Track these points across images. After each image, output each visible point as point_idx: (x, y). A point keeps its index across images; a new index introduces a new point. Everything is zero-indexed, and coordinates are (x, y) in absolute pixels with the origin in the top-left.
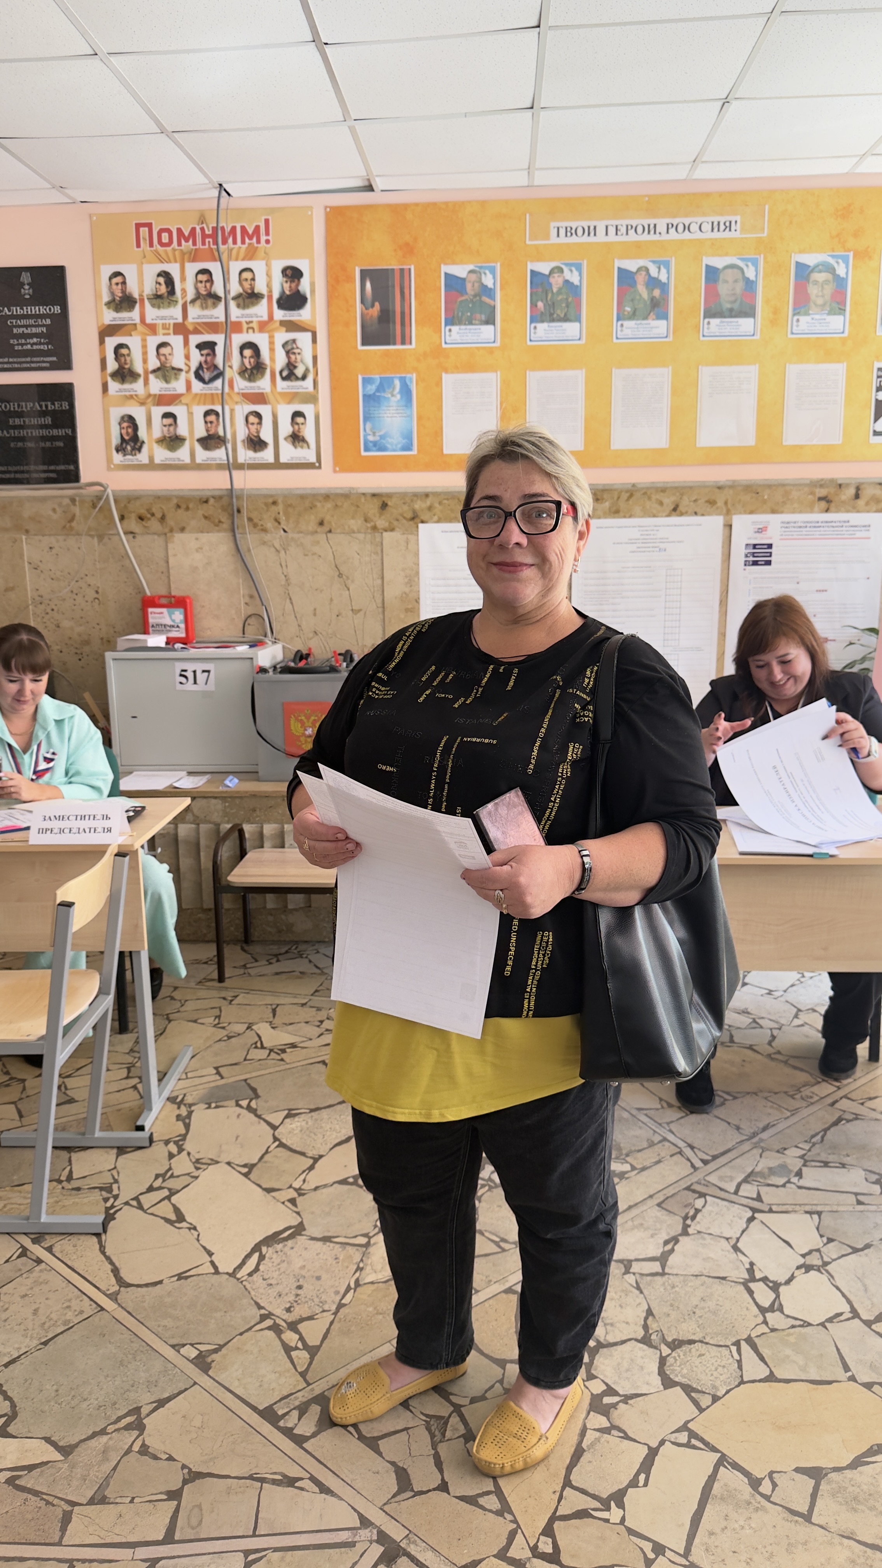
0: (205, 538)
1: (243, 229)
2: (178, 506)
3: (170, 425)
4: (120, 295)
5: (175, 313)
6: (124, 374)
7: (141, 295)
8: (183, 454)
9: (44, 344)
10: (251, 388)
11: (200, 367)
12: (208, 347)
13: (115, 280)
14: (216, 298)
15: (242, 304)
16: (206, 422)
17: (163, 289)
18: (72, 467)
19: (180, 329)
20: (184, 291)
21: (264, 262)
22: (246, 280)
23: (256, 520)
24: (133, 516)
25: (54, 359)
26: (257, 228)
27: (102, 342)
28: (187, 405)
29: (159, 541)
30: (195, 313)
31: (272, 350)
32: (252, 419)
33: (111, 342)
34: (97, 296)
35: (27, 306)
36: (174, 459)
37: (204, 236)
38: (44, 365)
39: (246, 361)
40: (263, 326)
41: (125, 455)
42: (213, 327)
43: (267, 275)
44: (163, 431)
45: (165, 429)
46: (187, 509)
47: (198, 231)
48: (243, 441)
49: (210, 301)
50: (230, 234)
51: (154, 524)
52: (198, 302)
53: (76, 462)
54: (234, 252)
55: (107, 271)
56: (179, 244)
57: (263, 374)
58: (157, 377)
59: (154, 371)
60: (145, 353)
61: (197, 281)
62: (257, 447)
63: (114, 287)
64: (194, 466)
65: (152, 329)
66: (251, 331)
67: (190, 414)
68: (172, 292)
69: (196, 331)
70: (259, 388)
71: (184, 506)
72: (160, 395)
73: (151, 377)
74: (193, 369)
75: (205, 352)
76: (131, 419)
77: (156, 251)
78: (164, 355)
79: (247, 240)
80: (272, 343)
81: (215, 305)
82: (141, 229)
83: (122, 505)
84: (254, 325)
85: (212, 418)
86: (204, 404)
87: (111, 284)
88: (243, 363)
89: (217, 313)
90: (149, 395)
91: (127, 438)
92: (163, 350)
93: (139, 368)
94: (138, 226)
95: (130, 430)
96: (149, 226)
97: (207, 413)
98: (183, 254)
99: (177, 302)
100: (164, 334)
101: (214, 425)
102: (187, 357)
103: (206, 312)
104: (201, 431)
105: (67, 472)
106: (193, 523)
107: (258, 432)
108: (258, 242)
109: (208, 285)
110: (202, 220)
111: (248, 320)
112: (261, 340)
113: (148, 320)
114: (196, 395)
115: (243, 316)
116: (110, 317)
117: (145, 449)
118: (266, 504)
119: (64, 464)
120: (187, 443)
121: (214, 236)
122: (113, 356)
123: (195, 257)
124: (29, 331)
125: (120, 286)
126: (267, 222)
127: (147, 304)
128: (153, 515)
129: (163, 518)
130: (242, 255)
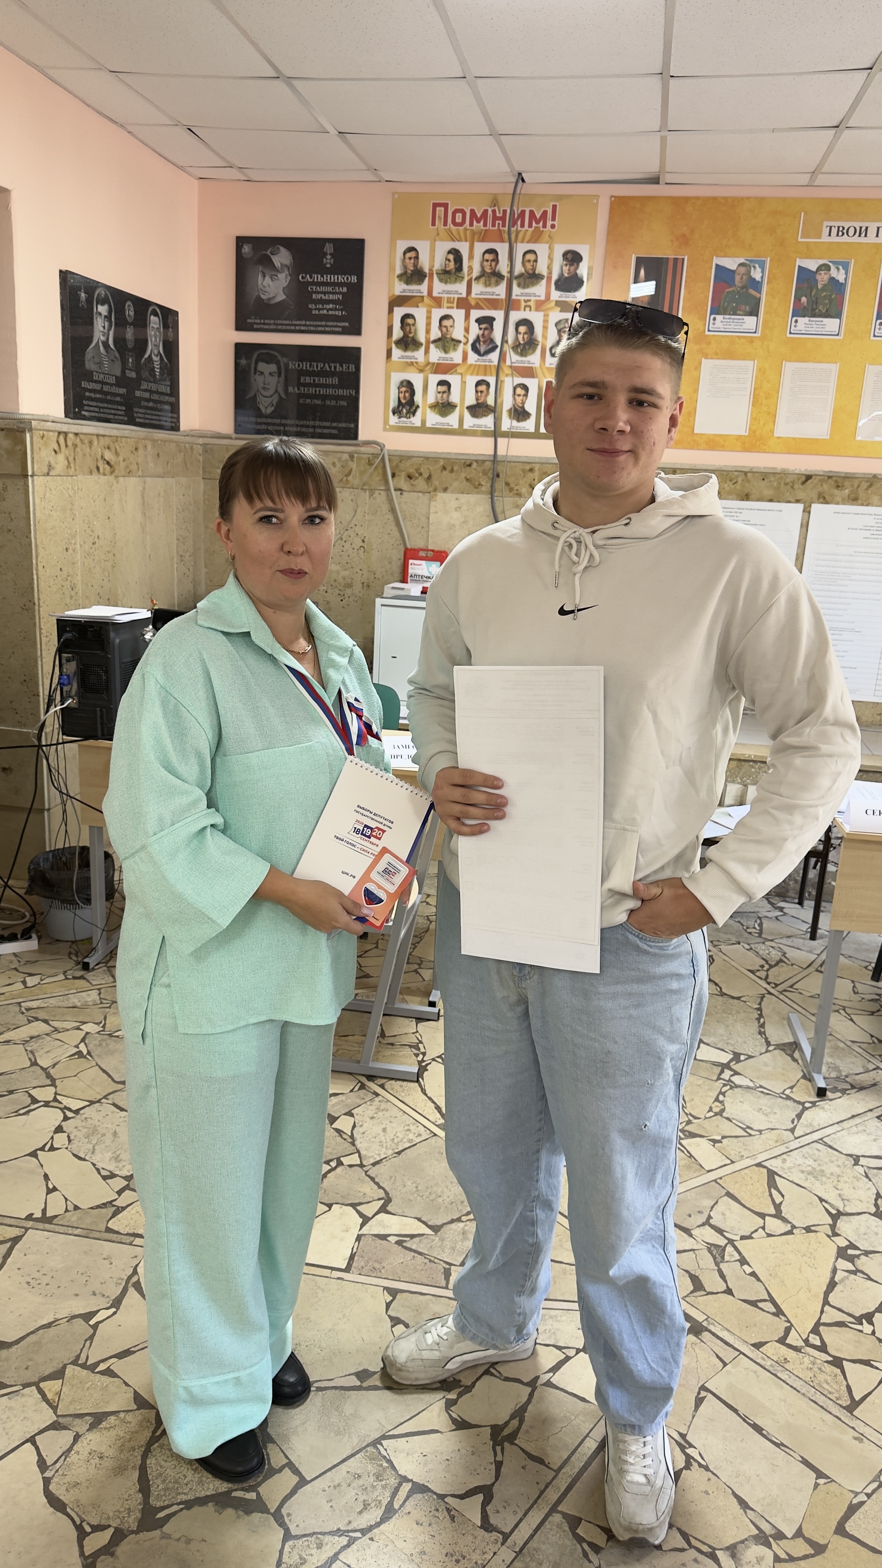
0: (464, 498)
1: (531, 212)
2: (444, 468)
3: (444, 392)
4: (412, 268)
5: (460, 288)
6: (408, 342)
7: (431, 270)
8: (452, 420)
9: (338, 310)
10: (522, 362)
11: (477, 340)
12: (487, 322)
13: (408, 255)
14: (500, 277)
15: (522, 284)
16: (477, 391)
17: (452, 265)
18: (352, 426)
19: (464, 304)
20: (470, 268)
21: (547, 245)
22: (529, 261)
23: (512, 485)
24: (403, 474)
25: (347, 324)
26: (545, 212)
27: (391, 311)
28: (462, 374)
29: (425, 498)
30: (478, 289)
31: (545, 328)
32: (519, 391)
33: (399, 312)
34: (392, 268)
35: (327, 274)
36: (443, 424)
37: (495, 218)
38: (337, 329)
39: (520, 337)
40: (539, 306)
41: (400, 418)
42: (493, 304)
43: (549, 257)
44: (437, 398)
45: (439, 396)
46: (452, 471)
47: (490, 212)
48: (510, 411)
49: (493, 279)
50: (519, 216)
51: (421, 483)
52: (482, 280)
53: (356, 421)
54: (521, 235)
55: (402, 245)
56: (471, 224)
57: (534, 350)
58: (437, 347)
59: (435, 341)
60: (428, 324)
61: (484, 260)
62: (521, 417)
63: (407, 261)
64: (461, 431)
65: (438, 302)
66: (528, 309)
67: (464, 383)
68: (459, 268)
69: (478, 307)
70: (529, 362)
71: (449, 468)
72: (438, 364)
73: (432, 346)
74: (471, 341)
75: (483, 326)
76: (409, 385)
77: (450, 230)
78: (446, 327)
79: (534, 224)
80: (546, 321)
81: (497, 284)
82: (438, 209)
83: (395, 464)
84: (532, 304)
85: (483, 388)
86: (477, 375)
87: (404, 258)
88: (517, 339)
89: (500, 291)
90: (429, 363)
91: (403, 401)
92: (446, 323)
93: (422, 338)
94: (435, 205)
95: (407, 395)
96: (446, 206)
97: (478, 384)
98: (473, 233)
99: (463, 278)
100: (448, 308)
101: (484, 394)
102: (467, 330)
103: (489, 289)
104: (471, 400)
105: (348, 429)
106: (456, 484)
107: (523, 403)
108: (544, 226)
109: (493, 264)
110: (495, 203)
111: (526, 298)
112: (536, 318)
113: (435, 294)
114: (471, 365)
115: (522, 295)
116: (400, 288)
117: (419, 413)
118: (523, 471)
119: (345, 422)
120: (458, 409)
121: (503, 219)
122: (399, 325)
123: (484, 237)
124: (326, 297)
125: (412, 261)
126: (554, 207)
127: (435, 276)
128: (421, 474)
129: (429, 478)
130: (527, 237)
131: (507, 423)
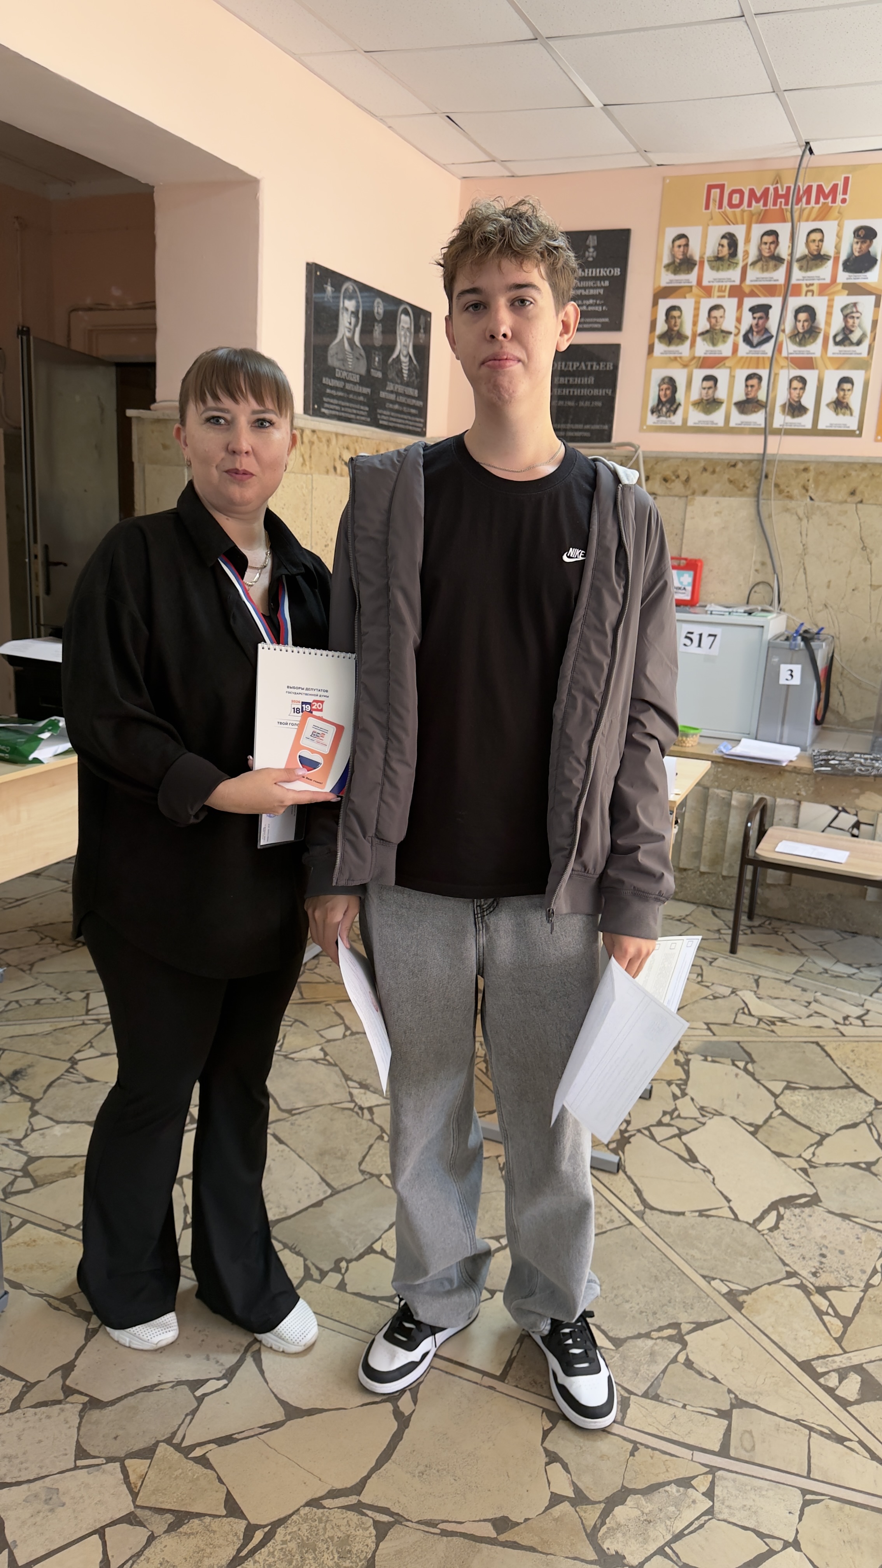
0: (726, 501)
1: (820, 188)
2: (705, 469)
3: (709, 388)
4: (681, 257)
5: (733, 275)
6: (672, 336)
7: (702, 258)
8: (717, 418)
9: (599, 305)
10: (800, 352)
11: (751, 330)
12: (763, 310)
13: (678, 243)
14: (779, 260)
15: (805, 267)
16: (747, 386)
17: (725, 251)
18: (606, 427)
19: (737, 292)
20: (746, 253)
21: (836, 222)
22: (814, 241)
23: (782, 487)
24: (658, 477)
25: (607, 320)
26: (835, 187)
27: (655, 304)
28: (730, 368)
29: (679, 503)
30: (754, 275)
31: (829, 314)
32: (795, 384)
33: (664, 304)
34: (658, 257)
35: (588, 268)
36: (707, 422)
37: (777, 196)
38: (596, 326)
39: (800, 325)
40: (824, 289)
41: (659, 417)
42: (770, 290)
43: (837, 235)
44: (701, 394)
45: (704, 392)
46: (714, 472)
47: (771, 191)
48: (784, 406)
49: (772, 264)
50: (805, 192)
51: (677, 486)
52: (759, 264)
53: (611, 422)
54: (806, 213)
55: (671, 233)
56: (750, 205)
57: (815, 339)
58: (704, 340)
59: (702, 334)
60: (696, 316)
61: (762, 242)
62: (796, 413)
63: (676, 249)
64: (727, 430)
65: (708, 291)
66: (810, 294)
67: (732, 377)
68: (733, 254)
69: (752, 294)
70: (808, 352)
71: (710, 469)
72: (704, 358)
73: (699, 340)
74: (743, 332)
75: (758, 315)
76: (671, 382)
77: (725, 213)
78: (716, 317)
79: (822, 200)
80: (830, 307)
81: (776, 268)
82: (713, 191)
83: (650, 466)
84: (815, 288)
85: (754, 382)
86: (748, 368)
87: (673, 246)
88: (796, 327)
89: (778, 276)
90: (694, 358)
91: (664, 399)
92: (715, 313)
93: (687, 330)
94: (710, 188)
95: (668, 392)
96: (722, 187)
97: (749, 377)
98: (752, 215)
99: (737, 264)
100: (719, 297)
101: (754, 389)
102: (739, 320)
103: (766, 275)
104: (739, 394)
105: (601, 431)
106: (717, 487)
107: (800, 397)
108: (834, 201)
109: (773, 246)
110: (778, 180)
111: (808, 282)
112: (819, 304)
113: (705, 283)
114: (742, 358)
115: (804, 278)
116: (667, 279)
117: (680, 411)
118: (796, 471)
119: (599, 424)
120: (723, 408)
121: (786, 196)
122: (664, 317)
123: (763, 218)
124: (587, 293)
125: (682, 249)
126: (847, 180)
127: (706, 266)
128: (678, 477)
129: (687, 480)
130: (813, 215)
131: (780, 420)
